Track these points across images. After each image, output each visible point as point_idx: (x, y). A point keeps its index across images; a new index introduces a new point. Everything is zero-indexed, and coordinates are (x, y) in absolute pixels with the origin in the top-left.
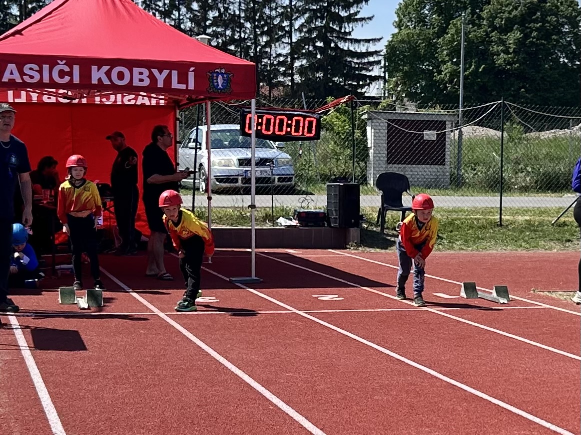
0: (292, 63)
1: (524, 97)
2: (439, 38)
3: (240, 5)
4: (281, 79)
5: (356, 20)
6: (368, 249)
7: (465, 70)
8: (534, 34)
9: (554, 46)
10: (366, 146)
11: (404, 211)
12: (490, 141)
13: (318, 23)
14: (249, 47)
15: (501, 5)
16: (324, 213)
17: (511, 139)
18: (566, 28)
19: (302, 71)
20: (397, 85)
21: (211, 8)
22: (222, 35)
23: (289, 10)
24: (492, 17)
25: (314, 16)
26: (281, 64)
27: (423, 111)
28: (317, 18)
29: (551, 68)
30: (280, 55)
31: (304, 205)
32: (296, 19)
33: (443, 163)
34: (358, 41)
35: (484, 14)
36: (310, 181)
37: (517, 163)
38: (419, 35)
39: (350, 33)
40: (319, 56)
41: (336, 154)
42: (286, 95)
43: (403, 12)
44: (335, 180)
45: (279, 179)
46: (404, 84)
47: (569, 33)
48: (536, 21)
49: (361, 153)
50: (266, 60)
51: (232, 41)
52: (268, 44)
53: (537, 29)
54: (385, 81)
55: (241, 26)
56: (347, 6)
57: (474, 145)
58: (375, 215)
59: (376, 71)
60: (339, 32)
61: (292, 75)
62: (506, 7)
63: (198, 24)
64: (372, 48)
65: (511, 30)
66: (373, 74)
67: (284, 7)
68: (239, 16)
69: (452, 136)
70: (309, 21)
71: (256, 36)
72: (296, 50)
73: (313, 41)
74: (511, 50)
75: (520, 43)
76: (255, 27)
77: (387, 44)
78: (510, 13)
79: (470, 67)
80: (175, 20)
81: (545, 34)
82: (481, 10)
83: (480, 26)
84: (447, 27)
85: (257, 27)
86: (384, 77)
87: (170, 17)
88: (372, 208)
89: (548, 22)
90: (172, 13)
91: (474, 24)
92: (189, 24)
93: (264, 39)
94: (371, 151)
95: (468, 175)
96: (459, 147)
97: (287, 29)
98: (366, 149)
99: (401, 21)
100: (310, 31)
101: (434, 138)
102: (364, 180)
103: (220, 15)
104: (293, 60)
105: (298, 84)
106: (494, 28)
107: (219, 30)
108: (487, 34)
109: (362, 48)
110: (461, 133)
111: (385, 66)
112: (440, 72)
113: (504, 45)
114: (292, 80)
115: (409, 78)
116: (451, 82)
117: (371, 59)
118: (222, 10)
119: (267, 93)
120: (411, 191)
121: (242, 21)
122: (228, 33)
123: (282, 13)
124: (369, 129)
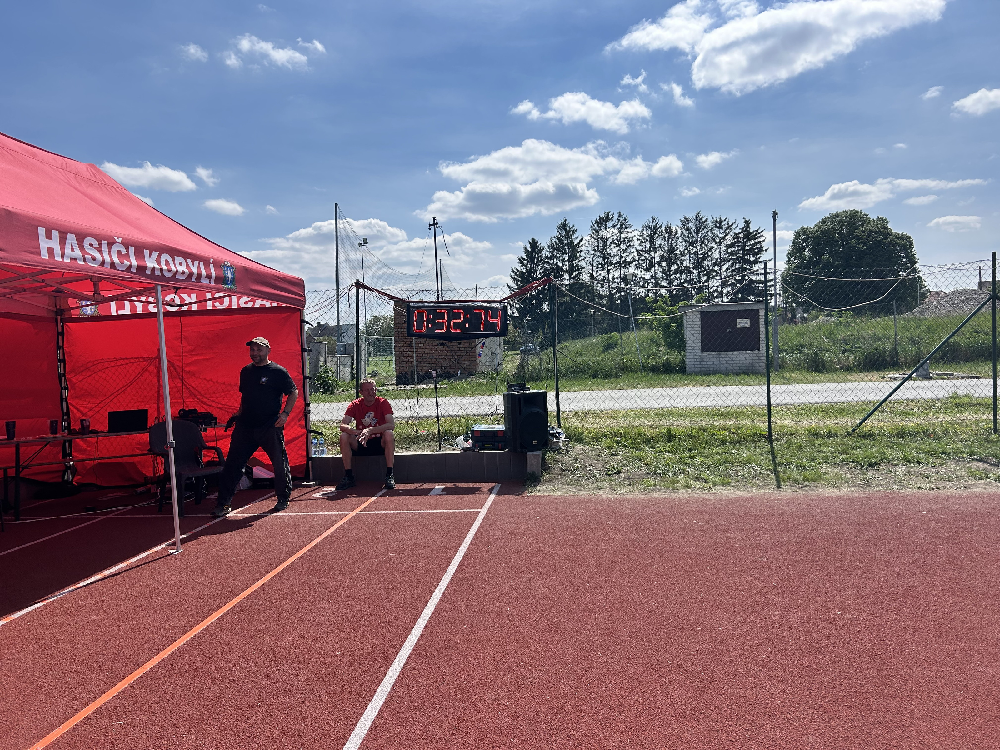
0: (722, 291)
13: (737, 266)
18: (903, 254)
23: (719, 260)
25: (734, 262)
28: (737, 263)
30: (714, 286)
32: (723, 265)
40: (738, 285)
68: (689, 267)
71: (700, 278)
72: (724, 284)
73: (734, 277)
76: (699, 272)
77: (781, 274)
90: (651, 269)
93: (705, 278)
97: (718, 271)
99: (790, 260)
104: (722, 288)
123: (715, 263)
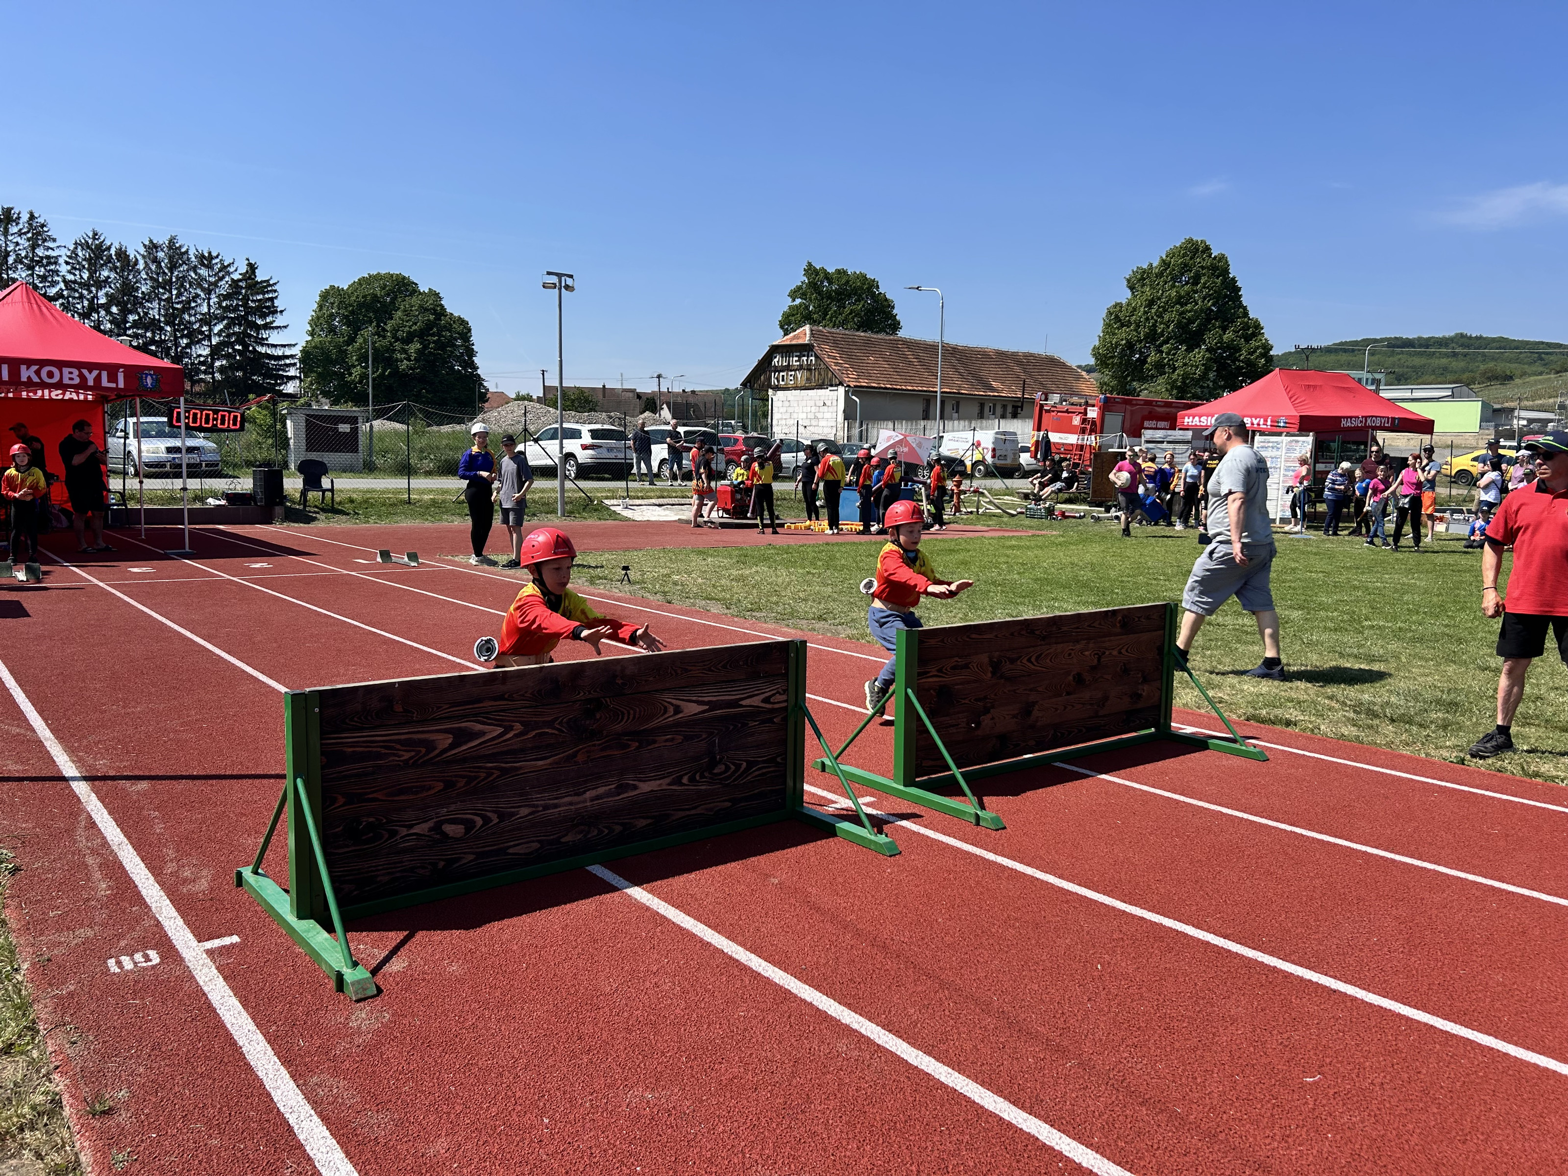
0: (213, 363)
1: (425, 397)
2: (348, 345)
3: (159, 310)
4: (202, 376)
5: (273, 328)
6: (292, 524)
7: (373, 374)
8: (432, 345)
9: (449, 356)
10: (287, 437)
11: (324, 491)
12: (396, 433)
13: (237, 329)
14: (170, 348)
15: (403, 320)
16: (251, 494)
17: (416, 432)
18: (459, 342)
19: (222, 369)
20: (312, 384)
21: (131, 312)
22: (142, 337)
23: (208, 316)
24: (395, 331)
25: (232, 323)
26: (200, 363)
27: (337, 408)
28: (235, 325)
29: (447, 374)
30: (200, 356)
31: (231, 487)
32: (215, 325)
33: (356, 451)
34: (275, 346)
35: (388, 327)
36: (235, 466)
37: (422, 451)
38: (330, 343)
39: (267, 339)
40: (238, 358)
41: (259, 443)
42: (208, 390)
43: (315, 322)
44: (260, 466)
45: (207, 465)
46: (318, 383)
47: (462, 346)
48: (433, 335)
49: (282, 442)
50: (186, 360)
51: (153, 341)
52: (188, 346)
53: (434, 342)
54: (301, 381)
55: (161, 329)
56: (263, 316)
57: (382, 437)
58: (298, 495)
59: (292, 372)
60: (257, 338)
61: (213, 373)
62: (407, 322)
63: (118, 325)
64: (288, 352)
65: (412, 342)
66: (289, 374)
67: (203, 314)
68: (159, 321)
69: (364, 427)
70: (227, 327)
71: (176, 338)
72: (215, 352)
73: (231, 344)
74: (412, 358)
75: (418, 351)
76: (175, 330)
77: (301, 349)
78: (410, 327)
79: (378, 370)
80: (94, 321)
81: (441, 346)
82: (385, 324)
83: (384, 337)
84: (355, 337)
85: (178, 330)
86: (300, 377)
87: (89, 319)
88: (295, 490)
89: (443, 336)
90: (91, 315)
91: (379, 336)
92: (109, 326)
93: (185, 341)
94: (292, 442)
95: (379, 461)
96: (371, 439)
97: (206, 333)
98: (287, 439)
99: (313, 330)
100: (229, 336)
101: (348, 430)
102: (286, 465)
103: (140, 318)
104: (213, 360)
105: (219, 381)
106: (397, 340)
107: (140, 331)
108: (391, 344)
109: (279, 352)
110: (371, 426)
111: (300, 368)
112: (350, 374)
113: (406, 354)
114: (213, 378)
115: (323, 379)
116: (360, 382)
117: (288, 361)
118: (142, 314)
119: (189, 388)
120: (331, 475)
121: (162, 325)
122: (149, 334)
123: (201, 319)
124: (288, 422)
